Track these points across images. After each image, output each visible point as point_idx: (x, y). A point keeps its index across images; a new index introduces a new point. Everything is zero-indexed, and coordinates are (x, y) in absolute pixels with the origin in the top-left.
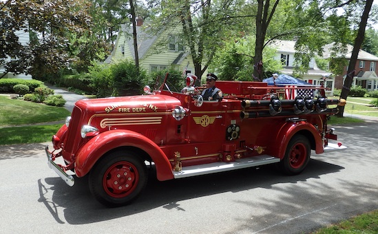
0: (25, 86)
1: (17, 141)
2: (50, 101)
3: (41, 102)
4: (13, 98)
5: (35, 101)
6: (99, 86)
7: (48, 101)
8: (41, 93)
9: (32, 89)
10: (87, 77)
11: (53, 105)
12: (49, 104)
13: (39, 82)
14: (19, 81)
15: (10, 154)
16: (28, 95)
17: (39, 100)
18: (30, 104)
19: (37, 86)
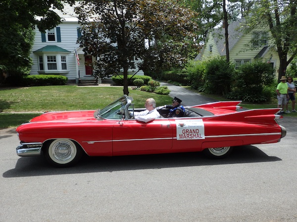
0: (141, 80)
2: (159, 91)
3: (152, 91)
4: (133, 89)
5: (148, 91)
6: (194, 79)
7: (158, 91)
8: (152, 85)
9: (146, 82)
10: (184, 72)
11: (162, 94)
12: (158, 93)
13: (149, 77)
14: (137, 77)
16: (143, 87)
18: (145, 93)
19: (148, 80)
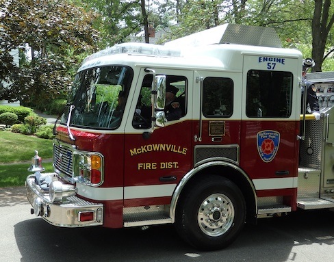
0: (14, 114)
1: (10, 184)
2: (42, 132)
3: (32, 133)
5: (25, 133)
7: (40, 133)
8: (32, 123)
9: (22, 117)
11: (47, 137)
12: (41, 137)
13: (28, 109)
14: (5, 109)
15: (7, 200)
16: (17, 125)
17: (29, 131)
18: (19, 136)
19: (26, 114)
